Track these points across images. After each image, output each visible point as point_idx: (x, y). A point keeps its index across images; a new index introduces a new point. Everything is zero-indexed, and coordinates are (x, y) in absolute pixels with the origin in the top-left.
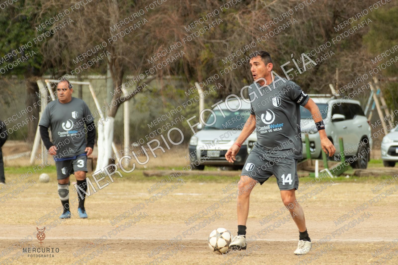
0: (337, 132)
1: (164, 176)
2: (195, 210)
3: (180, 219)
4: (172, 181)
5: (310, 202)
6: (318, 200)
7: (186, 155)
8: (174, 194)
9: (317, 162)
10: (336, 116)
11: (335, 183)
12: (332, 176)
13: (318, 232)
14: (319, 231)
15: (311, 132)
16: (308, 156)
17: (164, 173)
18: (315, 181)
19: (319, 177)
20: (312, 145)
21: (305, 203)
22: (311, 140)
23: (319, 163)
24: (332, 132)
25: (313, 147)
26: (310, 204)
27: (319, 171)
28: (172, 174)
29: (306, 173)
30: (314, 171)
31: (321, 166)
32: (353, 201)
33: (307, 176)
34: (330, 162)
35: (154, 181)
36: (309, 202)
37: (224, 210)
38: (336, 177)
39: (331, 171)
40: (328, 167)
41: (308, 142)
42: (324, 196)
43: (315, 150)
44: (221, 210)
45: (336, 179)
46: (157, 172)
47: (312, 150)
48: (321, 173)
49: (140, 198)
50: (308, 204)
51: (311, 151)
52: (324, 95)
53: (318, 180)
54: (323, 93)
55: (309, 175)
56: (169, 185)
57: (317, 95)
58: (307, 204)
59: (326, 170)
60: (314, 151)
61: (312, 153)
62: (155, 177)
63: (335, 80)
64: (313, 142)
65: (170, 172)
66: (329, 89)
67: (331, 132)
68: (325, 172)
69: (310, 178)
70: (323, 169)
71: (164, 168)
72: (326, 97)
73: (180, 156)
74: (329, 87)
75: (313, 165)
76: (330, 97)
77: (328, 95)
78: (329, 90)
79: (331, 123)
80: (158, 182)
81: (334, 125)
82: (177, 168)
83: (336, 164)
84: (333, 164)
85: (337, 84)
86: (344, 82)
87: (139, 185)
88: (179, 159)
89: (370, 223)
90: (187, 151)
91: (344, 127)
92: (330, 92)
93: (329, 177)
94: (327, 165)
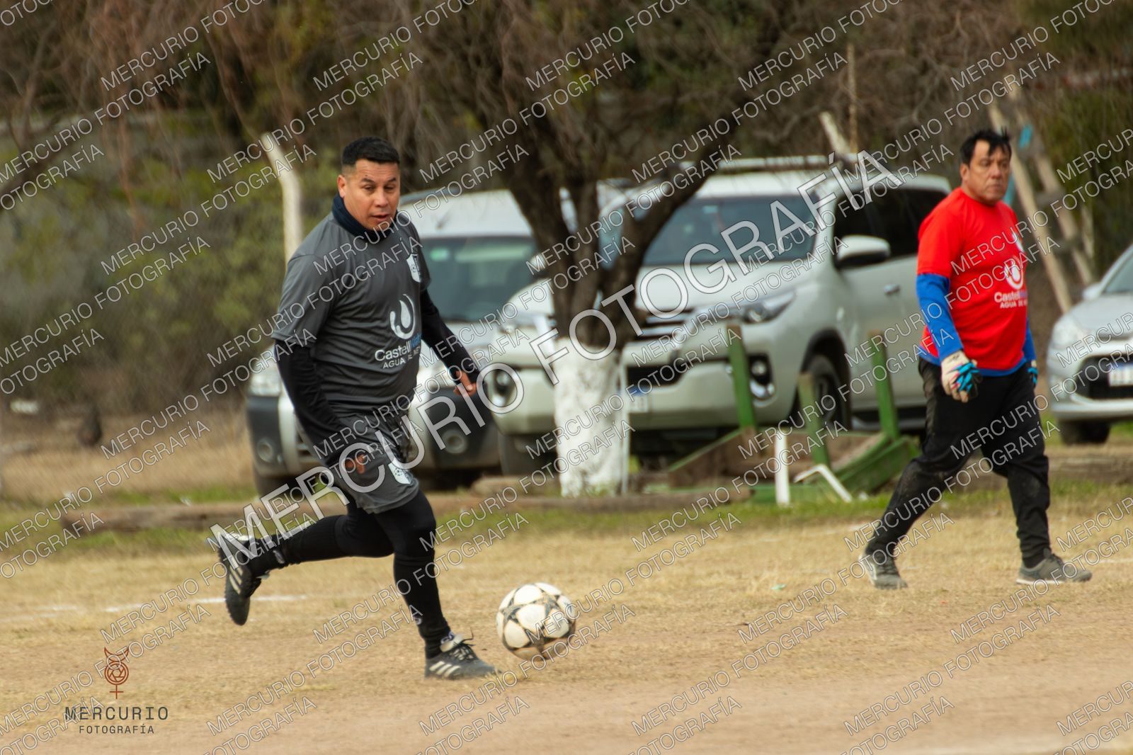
0: (860, 312)
1: (147, 529)
2: (280, 661)
3: (218, 700)
4: (179, 550)
5: (757, 604)
6: (790, 594)
7: (235, 438)
8: (193, 602)
9: (780, 441)
10: (853, 245)
11: (860, 521)
12: (846, 496)
13: (790, 726)
14: (793, 721)
15: (754, 316)
16: (744, 416)
17: (150, 514)
18: (773, 517)
19: (792, 499)
20: (760, 369)
21: (735, 611)
22: (752, 350)
23: (790, 442)
24: (840, 314)
25: (764, 380)
26: (755, 611)
27: (791, 478)
28: (182, 519)
29: (738, 488)
30: (770, 479)
31: (799, 459)
32: (936, 593)
33: (744, 501)
34: (836, 434)
35: (105, 550)
36: (754, 606)
37: (401, 654)
38: (864, 497)
39: (838, 475)
40: (829, 462)
41: (739, 360)
42: (817, 580)
43: (771, 388)
44: (385, 655)
45: (865, 506)
46: (119, 512)
47: (758, 390)
48: (801, 482)
49: (50, 625)
50: (748, 614)
51: (753, 397)
52: (799, 160)
53: (788, 512)
54: (795, 154)
55: (753, 492)
56: (172, 563)
57: (771, 161)
58: (743, 616)
59: (822, 469)
60: (767, 397)
61: (759, 405)
62: (110, 535)
63: (845, 96)
64: (763, 358)
65: (173, 510)
66: (820, 135)
67: (835, 312)
68: (818, 479)
69: (758, 508)
70: (808, 468)
71: (146, 495)
72: (807, 168)
73: (215, 444)
74: (820, 126)
75: (766, 452)
76: (824, 167)
77: (814, 159)
78: (819, 140)
79: (832, 272)
80: (122, 554)
81: (845, 283)
82: (203, 492)
83: (860, 442)
84: (847, 446)
85: (852, 110)
86: (879, 105)
87: (44, 570)
88: (209, 454)
89: (1006, 678)
90: (239, 423)
91: (889, 288)
92: (826, 148)
93: (834, 500)
94: (825, 448)
